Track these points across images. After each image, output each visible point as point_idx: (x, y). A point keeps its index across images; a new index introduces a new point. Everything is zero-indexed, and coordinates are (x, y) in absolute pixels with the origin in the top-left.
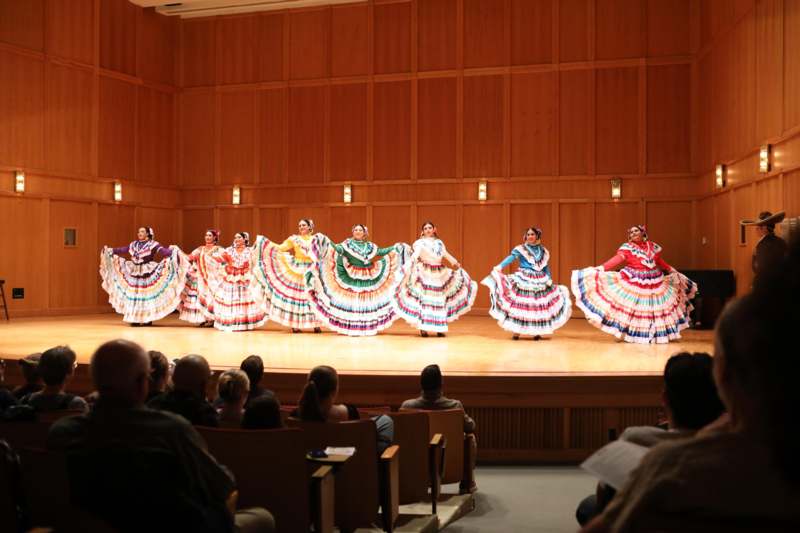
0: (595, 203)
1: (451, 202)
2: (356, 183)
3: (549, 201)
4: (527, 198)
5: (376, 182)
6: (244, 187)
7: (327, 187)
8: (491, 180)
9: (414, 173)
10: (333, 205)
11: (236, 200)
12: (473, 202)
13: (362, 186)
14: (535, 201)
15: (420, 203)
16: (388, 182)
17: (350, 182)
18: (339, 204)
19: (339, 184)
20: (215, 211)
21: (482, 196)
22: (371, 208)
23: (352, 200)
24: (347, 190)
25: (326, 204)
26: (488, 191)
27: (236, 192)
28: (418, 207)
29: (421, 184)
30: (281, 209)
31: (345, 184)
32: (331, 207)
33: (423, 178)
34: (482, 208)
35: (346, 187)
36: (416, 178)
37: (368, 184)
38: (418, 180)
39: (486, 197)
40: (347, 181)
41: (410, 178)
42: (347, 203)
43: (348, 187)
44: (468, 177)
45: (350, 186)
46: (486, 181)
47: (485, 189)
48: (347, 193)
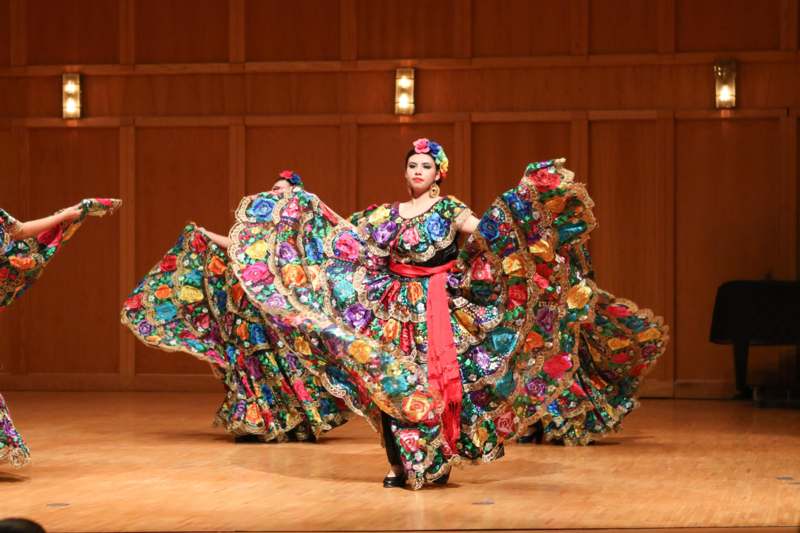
0: (676, 121)
2: (92, 70)
3: (566, 116)
4: (511, 109)
5: (144, 69)
7: (18, 78)
8: (425, 65)
9: (237, 47)
10: (32, 123)
12: (384, 118)
13: (108, 77)
14: (531, 116)
15: (251, 121)
16: (176, 68)
17: (76, 68)
18: (55, 122)
19: (50, 71)
21: (405, 103)
22: (132, 130)
23: (85, 112)
24: (71, 87)
26: (417, 93)
28: (246, 127)
29: (255, 74)
31: (67, 73)
32: (33, 130)
33: (258, 59)
34: (403, 130)
35: (68, 78)
36: (243, 60)
37: (124, 73)
38: (247, 64)
39: (412, 106)
40: (71, 63)
41: (227, 60)
42: (71, 119)
43: (73, 79)
44: (369, 57)
45: (78, 77)
46: (412, 67)
47: (410, 88)
48: (69, 95)
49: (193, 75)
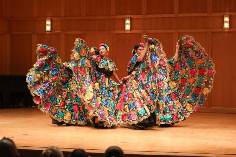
1: (204, 30)
2: (134, 16)
5: (149, 16)
6: (54, 19)
7: (113, 19)
8: (233, 14)
9: (176, 10)
10: (117, 32)
11: (48, 28)
12: (220, 30)
13: (137, 18)
15: (180, 31)
16: (158, 16)
17: (129, 16)
18: (123, 32)
19: (122, 17)
20: (33, 35)
21: (226, 25)
23: (132, 28)
24: (128, 21)
25: (112, 32)
26: (230, 23)
27: (48, 22)
28: (179, 33)
29: (181, 17)
30: (81, 34)
31: (126, 17)
32: (116, 34)
33: (182, 13)
34: (226, 34)
35: (127, 19)
36: (178, 13)
37: (143, 17)
38: (179, 14)
39: (229, 26)
40: (128, 15)
41: (173, 13)
42: (128, 31)
43: (128, 19)
44: (216, 12)
45: (130, 18)
46: (229, 15)
47: (228, 21)
48: (127, 24)
49: (163, 18)
